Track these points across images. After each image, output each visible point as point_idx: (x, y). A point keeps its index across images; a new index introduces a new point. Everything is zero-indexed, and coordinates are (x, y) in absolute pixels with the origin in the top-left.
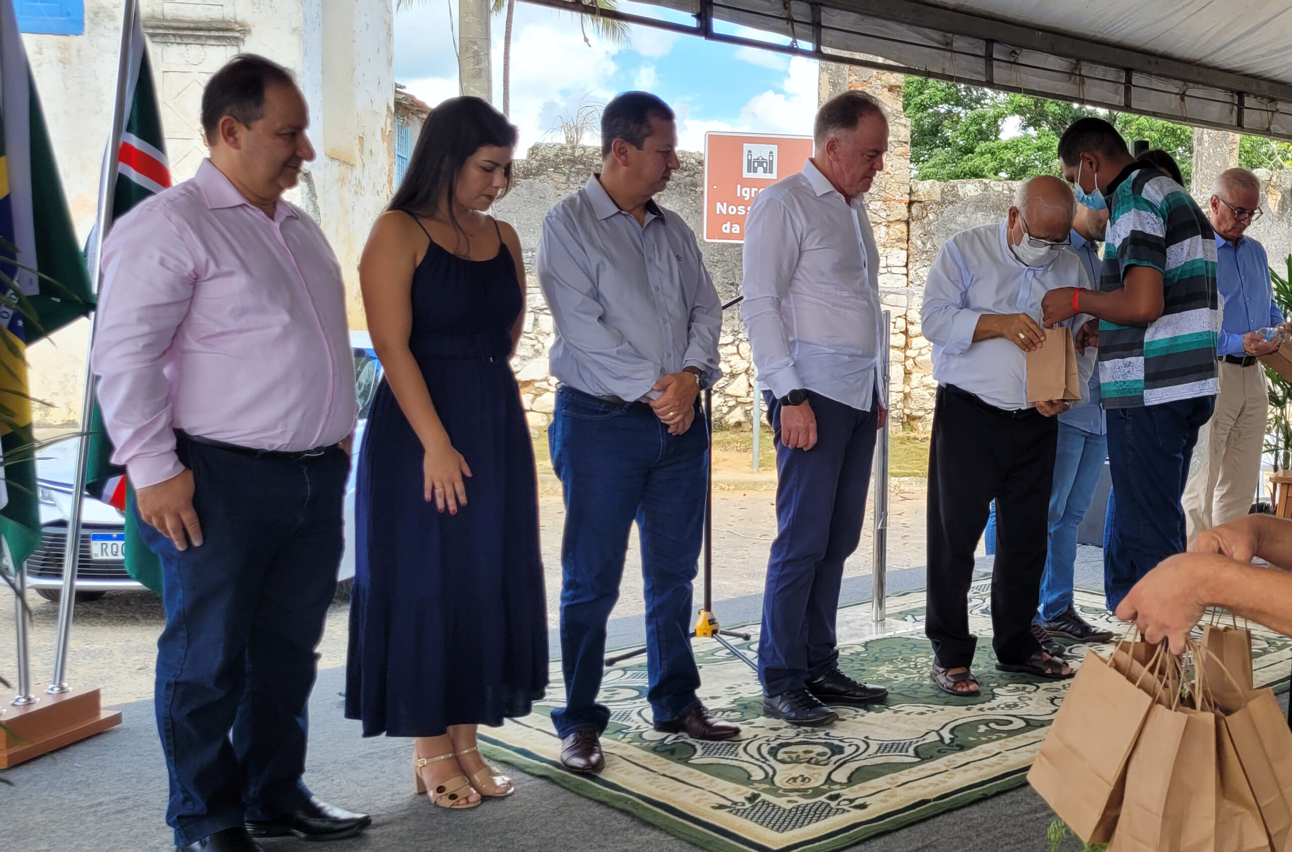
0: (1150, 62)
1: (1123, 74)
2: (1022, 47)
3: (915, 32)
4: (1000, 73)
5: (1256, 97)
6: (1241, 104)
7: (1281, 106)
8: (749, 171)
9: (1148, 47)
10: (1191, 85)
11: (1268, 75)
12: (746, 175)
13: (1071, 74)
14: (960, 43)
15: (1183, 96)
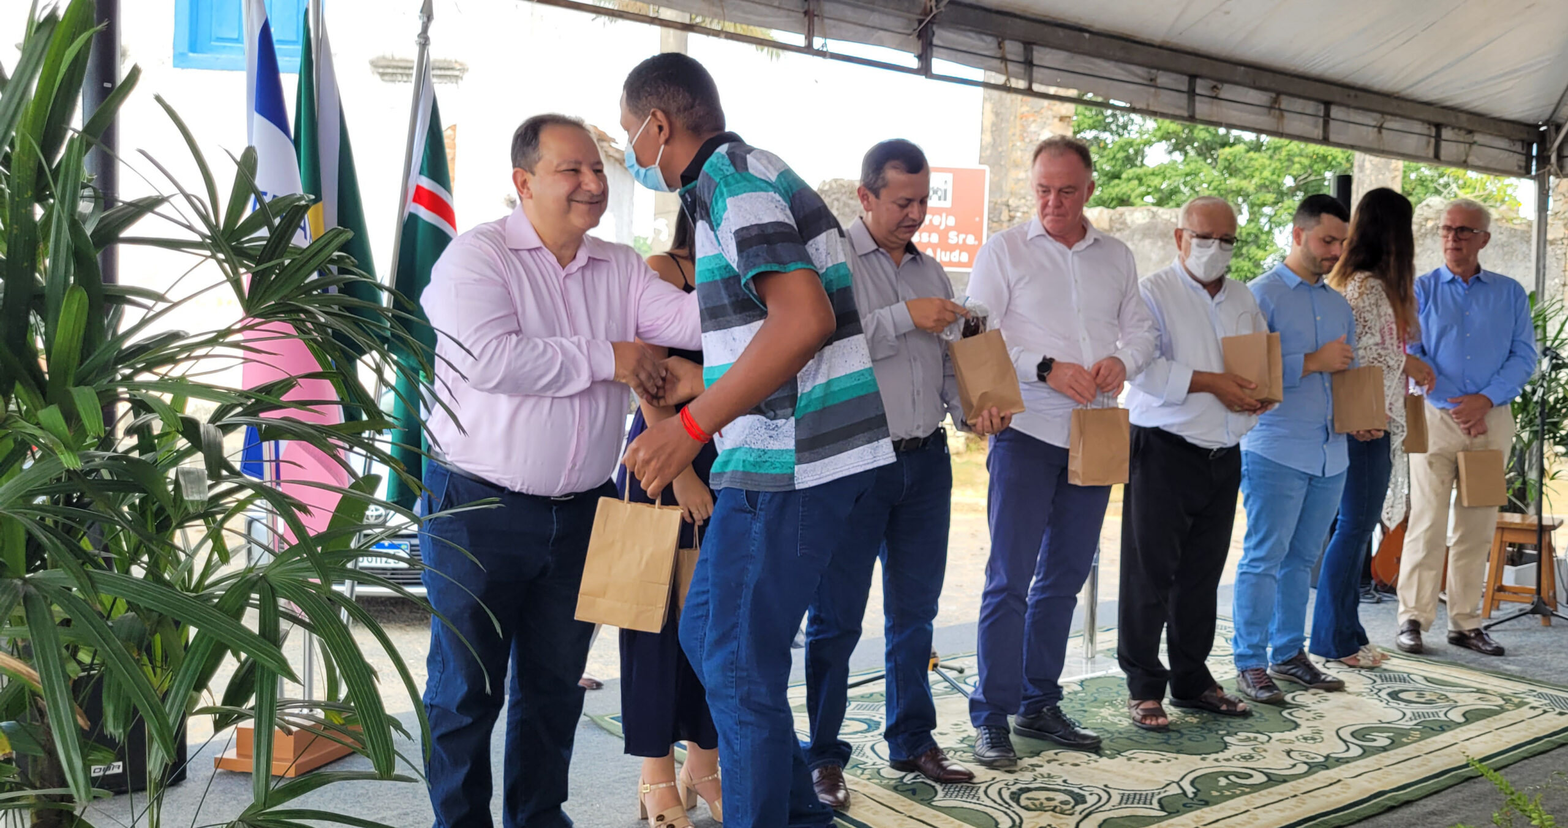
0: (1349, 96)
1: (1322, 107)
2: (1223, 81)
3: (1123, 69)
4: (1202, 108)
5: (1453, 128)
6: (1438, 136)
7: (1478, 138)
9: (1347, 80)
10: (1389, 117)
11: (1467, 107)
13: (1271, 108)
14: (1163, 79)
15: (1380, 128)
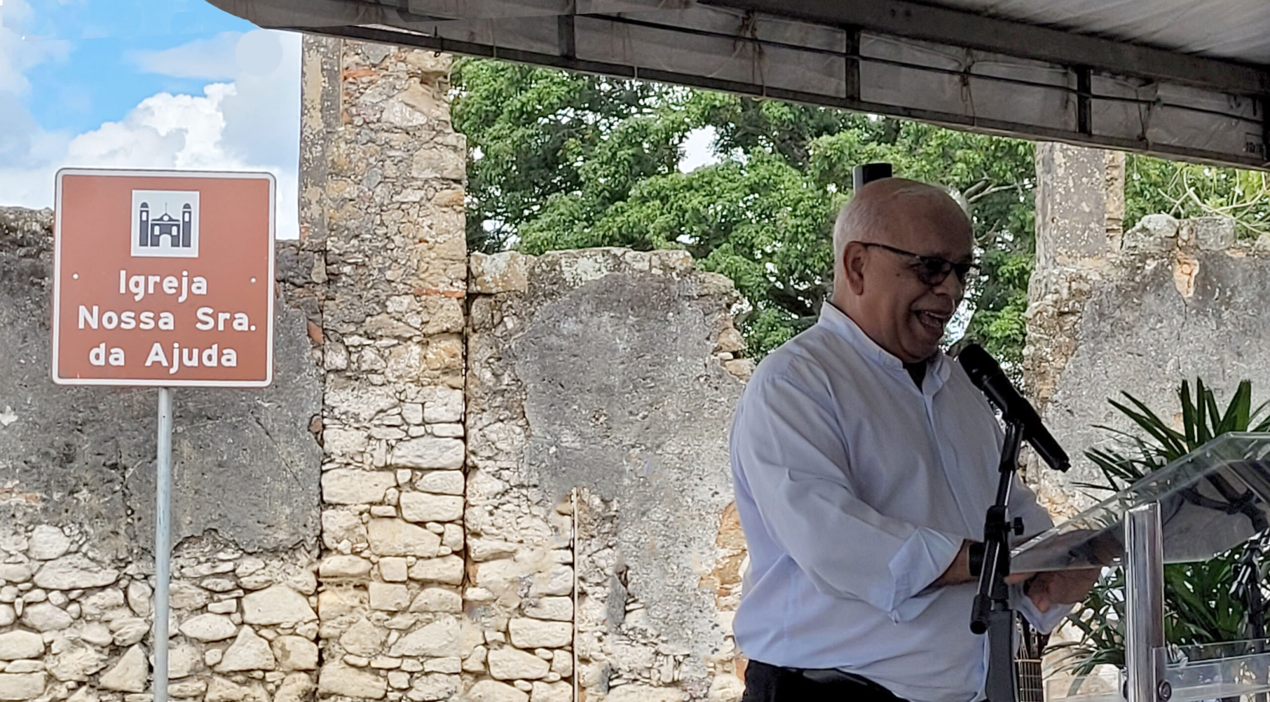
0: (893, 13)
1: (842, 36)
5: (1114, 75)
6: (1084, 89)
7: (1165, 92)
8: (143, 243)
10: (982, 55)
11: (1136, 33)
12: (137, 250)
13: (736, 38)
15: (965, 76)
